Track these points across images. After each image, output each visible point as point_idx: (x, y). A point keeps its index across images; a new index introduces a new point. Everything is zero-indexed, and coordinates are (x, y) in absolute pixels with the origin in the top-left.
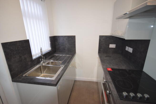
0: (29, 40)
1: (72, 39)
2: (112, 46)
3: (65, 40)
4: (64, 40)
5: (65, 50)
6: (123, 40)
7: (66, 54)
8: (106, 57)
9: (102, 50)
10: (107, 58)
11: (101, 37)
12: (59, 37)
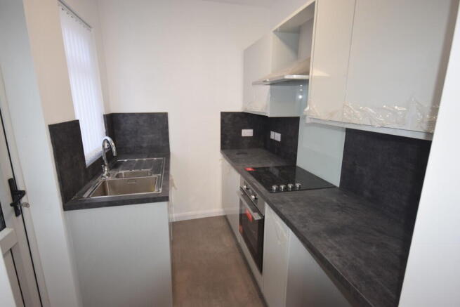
0: (78, 121)
1: (159, 122)
2: (247, 133)
3: (141, 123)
4: (138, 122)
5: (141, 147)
6: (265, 118)
7: (148, 157)
8: (238, 154)
9: (228, 142)
10: (241, 156)
11: (224, 115)
12: (124, 115)
